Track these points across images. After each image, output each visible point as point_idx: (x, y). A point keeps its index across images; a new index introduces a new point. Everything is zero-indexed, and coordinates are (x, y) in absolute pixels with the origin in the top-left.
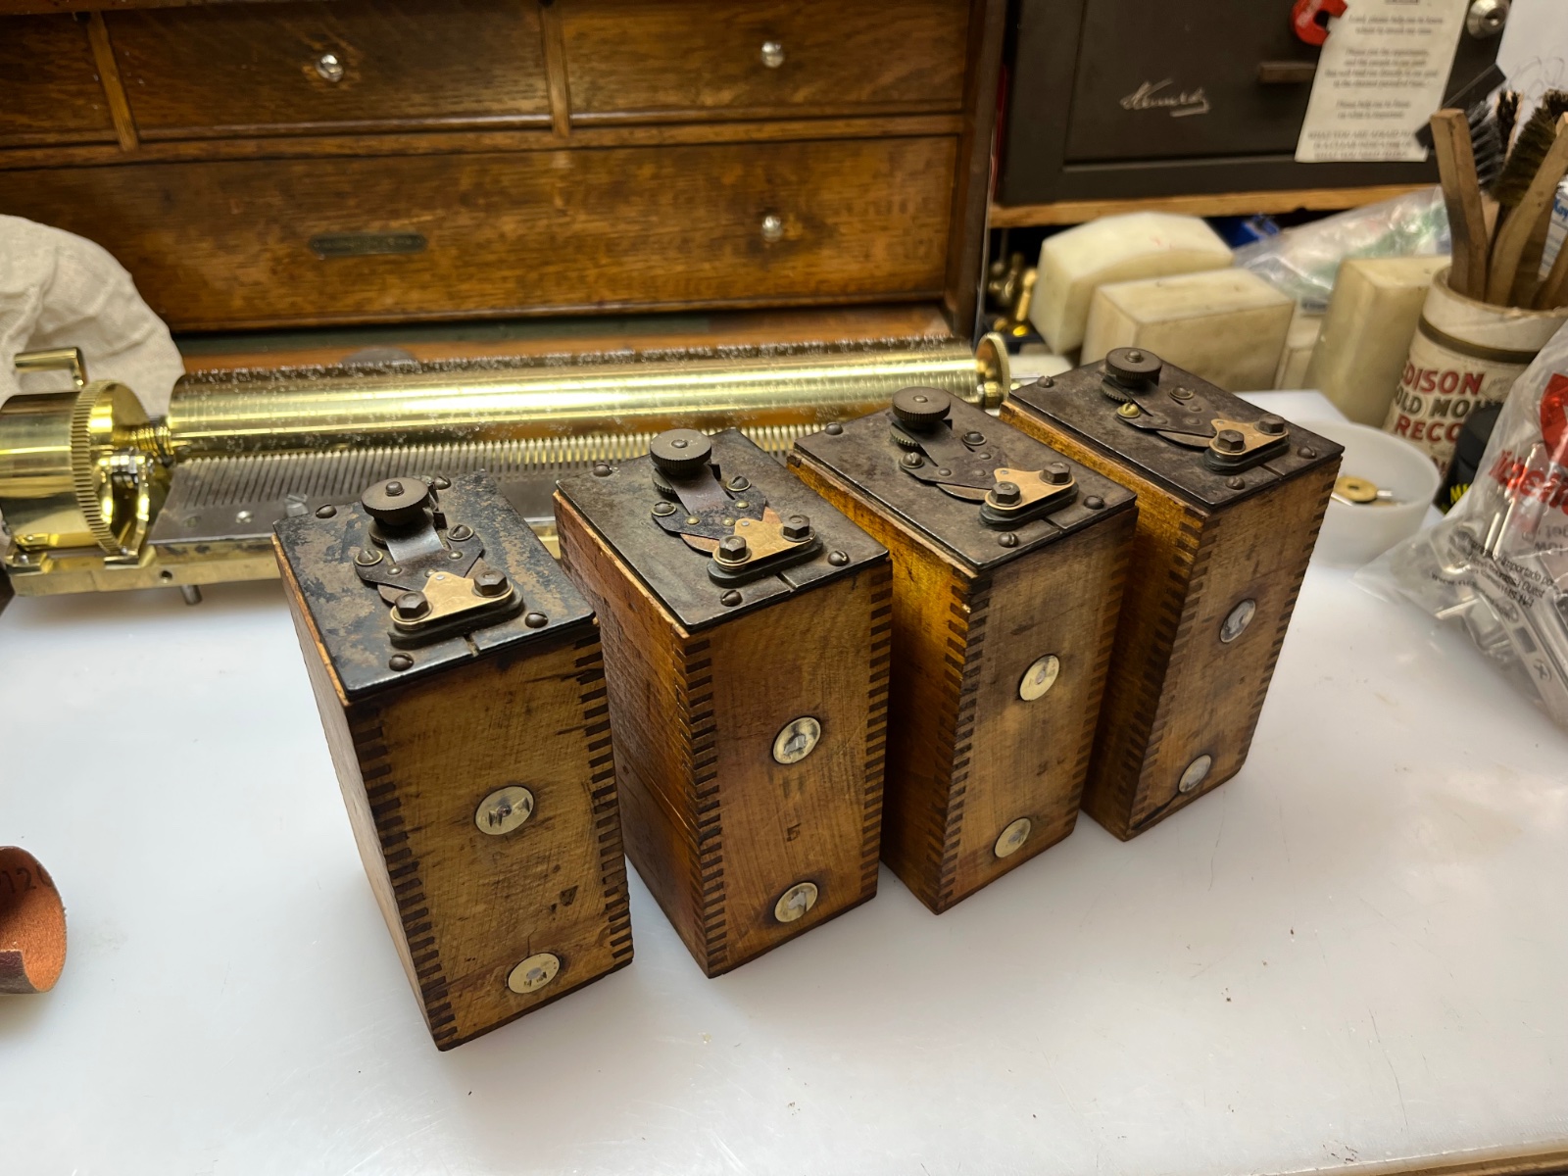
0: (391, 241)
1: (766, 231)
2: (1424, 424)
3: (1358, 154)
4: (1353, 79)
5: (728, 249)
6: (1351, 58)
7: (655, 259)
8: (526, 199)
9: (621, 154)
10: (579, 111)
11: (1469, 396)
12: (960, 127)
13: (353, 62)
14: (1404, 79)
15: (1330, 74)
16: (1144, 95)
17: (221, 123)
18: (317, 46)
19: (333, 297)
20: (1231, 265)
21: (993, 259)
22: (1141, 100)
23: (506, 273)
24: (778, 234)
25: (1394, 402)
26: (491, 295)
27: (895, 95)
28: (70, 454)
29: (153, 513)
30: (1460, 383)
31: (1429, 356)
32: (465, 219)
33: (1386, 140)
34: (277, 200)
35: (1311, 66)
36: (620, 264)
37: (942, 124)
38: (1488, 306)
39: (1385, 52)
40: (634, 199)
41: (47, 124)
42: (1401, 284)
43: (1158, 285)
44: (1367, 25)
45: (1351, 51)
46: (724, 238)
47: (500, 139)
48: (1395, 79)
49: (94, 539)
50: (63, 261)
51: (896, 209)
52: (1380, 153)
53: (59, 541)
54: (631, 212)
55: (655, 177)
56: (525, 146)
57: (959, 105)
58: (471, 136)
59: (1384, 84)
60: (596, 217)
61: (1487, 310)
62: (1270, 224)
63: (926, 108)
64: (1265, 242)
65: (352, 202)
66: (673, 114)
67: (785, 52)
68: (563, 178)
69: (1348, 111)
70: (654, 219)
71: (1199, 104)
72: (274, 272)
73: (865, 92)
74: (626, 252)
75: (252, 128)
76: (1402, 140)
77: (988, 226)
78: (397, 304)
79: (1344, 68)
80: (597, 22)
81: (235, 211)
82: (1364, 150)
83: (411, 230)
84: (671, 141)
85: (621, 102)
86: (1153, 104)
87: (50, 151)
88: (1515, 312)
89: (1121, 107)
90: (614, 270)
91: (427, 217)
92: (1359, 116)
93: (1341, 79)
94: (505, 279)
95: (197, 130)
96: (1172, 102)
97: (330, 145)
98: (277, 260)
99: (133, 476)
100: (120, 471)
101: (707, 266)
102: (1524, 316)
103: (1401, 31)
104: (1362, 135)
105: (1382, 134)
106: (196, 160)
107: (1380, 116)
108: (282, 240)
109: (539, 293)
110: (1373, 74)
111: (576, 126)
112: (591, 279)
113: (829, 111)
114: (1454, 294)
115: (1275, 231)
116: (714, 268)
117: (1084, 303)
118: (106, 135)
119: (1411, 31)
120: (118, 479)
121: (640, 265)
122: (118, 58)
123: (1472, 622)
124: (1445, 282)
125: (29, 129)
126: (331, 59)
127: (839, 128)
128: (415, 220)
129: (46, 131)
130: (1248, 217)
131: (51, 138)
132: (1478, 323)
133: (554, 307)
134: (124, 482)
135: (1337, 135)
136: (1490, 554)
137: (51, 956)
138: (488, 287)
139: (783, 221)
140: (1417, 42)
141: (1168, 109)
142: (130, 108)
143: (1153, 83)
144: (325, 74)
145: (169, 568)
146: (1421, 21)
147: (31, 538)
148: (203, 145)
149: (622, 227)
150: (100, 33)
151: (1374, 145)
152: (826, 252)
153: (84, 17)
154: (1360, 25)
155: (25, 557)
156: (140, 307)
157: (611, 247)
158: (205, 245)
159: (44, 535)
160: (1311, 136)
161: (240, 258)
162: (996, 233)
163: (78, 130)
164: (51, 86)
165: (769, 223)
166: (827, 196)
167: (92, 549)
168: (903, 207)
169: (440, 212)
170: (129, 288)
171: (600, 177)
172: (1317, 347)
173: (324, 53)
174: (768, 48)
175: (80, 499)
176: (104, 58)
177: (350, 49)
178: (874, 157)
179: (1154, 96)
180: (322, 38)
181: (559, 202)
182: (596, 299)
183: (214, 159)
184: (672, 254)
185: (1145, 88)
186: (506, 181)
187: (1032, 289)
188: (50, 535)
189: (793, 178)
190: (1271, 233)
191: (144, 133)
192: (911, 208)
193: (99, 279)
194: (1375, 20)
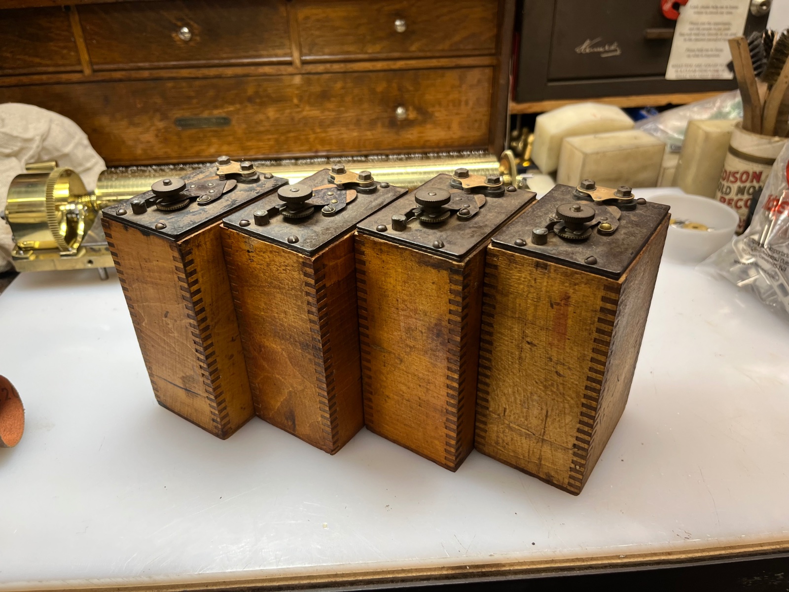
0: (214, 120)
1: (398, 115)
2: (733, 200)
3: (698, 75)
4: (693, 37)
5: (379, 124)
6: (692, 26)
7: (343, 129)
8: (280, 100)
9: (327, 76)
10: (306, 55)
11: (755, 184)
12: (495, 62)
13: (196, 32)
14: (719, 37)
15: (682, 35)
16: (587, 46)
17: (132, 62)
18: (179, 24)
19: (185, 149)
20: (633, 128)
21: (513, 128)
22: (585, 49)
23: (270, 137)
24: (404, 116)
25: (717, 191)
26: (263, 148)
27: (462, 46)
28: (45, 202)
29: (85, 232)
30: (750, 177)
31: (735, 165)
32: (250, 109)
33: (712, 69)
34: (159, 101)
35: (671, 30)
36: (326, 132)
37: (486, 61)
38: (763, 136)
39: (709, 24)
40: (333, 99)
41: (49, 62)
42: (719, 130)
43: (595, 138)
44: (699, 10)
45: (692, 23)
46: (378, 119)
47: (267, 69)
48: (714, 37)
49: (56, 245)
50: (53, 126)
51: (463, 103)
52: (709, 75)
53: (39, 246)
54: (330, 105)
55: (343, 88)
56: (279, 73)
57: (493, 51)
58: (253, 68)
59: (709, 40)
60: (313, 108)
61: (762, 138)
62: (654, 111)
63: (477, 52)
64: (651, 118)
65: (195, 101)
66: (353, 56)
67: (407, 25)
68: (298, 88)
69: (692, 54)
70: (342, 109)
71: (615, 50)
72: (157, 136)
73: (446, 45)
74: (329, 126)
75: (147, 65)
76: (720, 68)
77: (509, 113)
78: (216, 152)
79: (689, 32)
80: (314, 11)
81: (139, 106)
82: (700, 74)
83: (224, 115)
84: (351, 70)
85: (327, 50)
86: (592, 50)
87: (50, 76)
88: (777, 139)
89: (576, 52)
90: (323, 135)
91: (231, 108)
92: (697, 56)
93: (687, 37)
94: (269, 140)
95: (121, 66)
96: (601, 49)
97: (185, 73)
98: (158, 130)
99: (77, 214)
100: (70, 212)
101: (369, 133)
102: (781, 140)
103: (717, 13)
104: (699, 66)
105: (709, 65)
106: (120, 80)
107: (708, 56)
108: (161, 120)
109: (285, 147)
110: (704, 35)
111: (304, 63)
112: (311, 140)
113: (429, 54)
114: (744, 131)
115: (655, 113)
116: (373, 135)
117: (557, 147)
118: (78, 68)
119: (722, 13)
120: (69, 216)
121: (335, 133)
122: (84, 30)
123: (756, 286)
124: (741, 127)
125: (40, 65)
126: (186, 30)
127: (434, 63)
128: (226, 110)
129: (48, 66)
130: (642, 108)
131: (51, 69)
132: (758, 145)
133: (293, 154)
134: (72, 218)
135: (687, 66)
136: (763, 245)
137: (16, 433)
138: (261, 144)
139: (407, 110)
140: (725, 18)
141: (599, 53)
142: (89, 54)
143: (592, 39)
144: (182, 37)
145: (92, 258)
146: (727, 7)
147: (25, 243)
148: (124, 73)
149: (327, 113)
150: (75, 19)
151: (706, 71)
152: (429, 126)
153: (67, 8)
154: (696, 10)
155: (22, 252)
156: (91, 151)
157: (322, 124)
158: (124, 123)
159: (32, 242)
160: (673, 66)
161: (140, 129)
162: (514, 117)
163: (64, 65)
164: (51, 44)
165: (400, 111)
166: (429, 97)
167: (56, 250)
168: (467, 103)
169: (238, 106)
170: (86, 141)
171: (316, 89)
172: (678, 167)
173: (181, 27)
174: (398, 23)
175: (50, 225)
176: (77, 30)
177: (195, 26)
178: (451, 77)
179: (592, 46)
180: (181, 20)
181: (295, 101)
182: (314, 150)
183: (129, 80)
184: (352, 127)
185: (587, 42)
186: (270, 90)
187: (532, 144)
188: (35, 242)
189: (411, 88)
190: (653, 114)
191: (96, 67)
192: (471, 103)
193: (71, 136)
194: (703, 7)
